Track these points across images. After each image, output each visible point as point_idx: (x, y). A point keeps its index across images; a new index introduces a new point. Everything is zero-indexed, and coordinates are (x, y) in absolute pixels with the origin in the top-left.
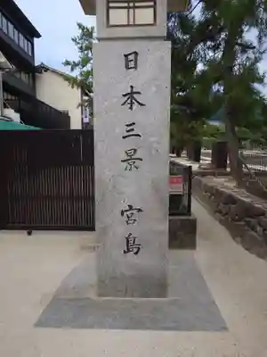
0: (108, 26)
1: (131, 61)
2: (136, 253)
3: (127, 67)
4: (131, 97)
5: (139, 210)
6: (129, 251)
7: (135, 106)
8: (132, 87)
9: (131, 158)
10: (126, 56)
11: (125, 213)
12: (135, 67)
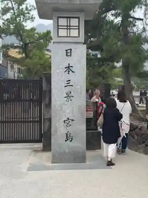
0: (58, 36)
1: (69, 53)
2: (71, 141)
3: (67, 56)
4: (69, 68)
5: (72, 120)
6: (67, 140)
7: (70, 72)
8: (69, 64)
9: (69, 96)
10: (67, 50)
11: (66, 122)
12: (70, 56)
